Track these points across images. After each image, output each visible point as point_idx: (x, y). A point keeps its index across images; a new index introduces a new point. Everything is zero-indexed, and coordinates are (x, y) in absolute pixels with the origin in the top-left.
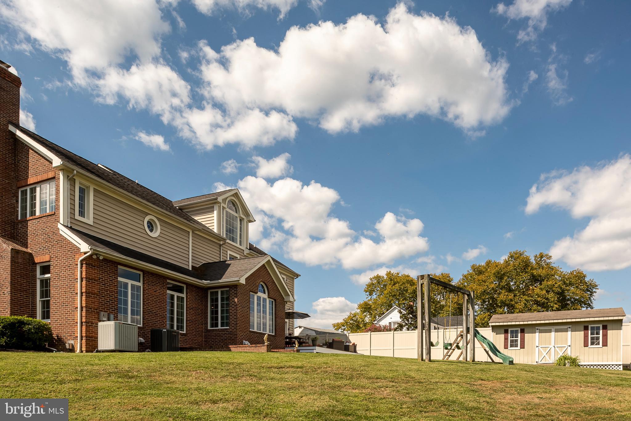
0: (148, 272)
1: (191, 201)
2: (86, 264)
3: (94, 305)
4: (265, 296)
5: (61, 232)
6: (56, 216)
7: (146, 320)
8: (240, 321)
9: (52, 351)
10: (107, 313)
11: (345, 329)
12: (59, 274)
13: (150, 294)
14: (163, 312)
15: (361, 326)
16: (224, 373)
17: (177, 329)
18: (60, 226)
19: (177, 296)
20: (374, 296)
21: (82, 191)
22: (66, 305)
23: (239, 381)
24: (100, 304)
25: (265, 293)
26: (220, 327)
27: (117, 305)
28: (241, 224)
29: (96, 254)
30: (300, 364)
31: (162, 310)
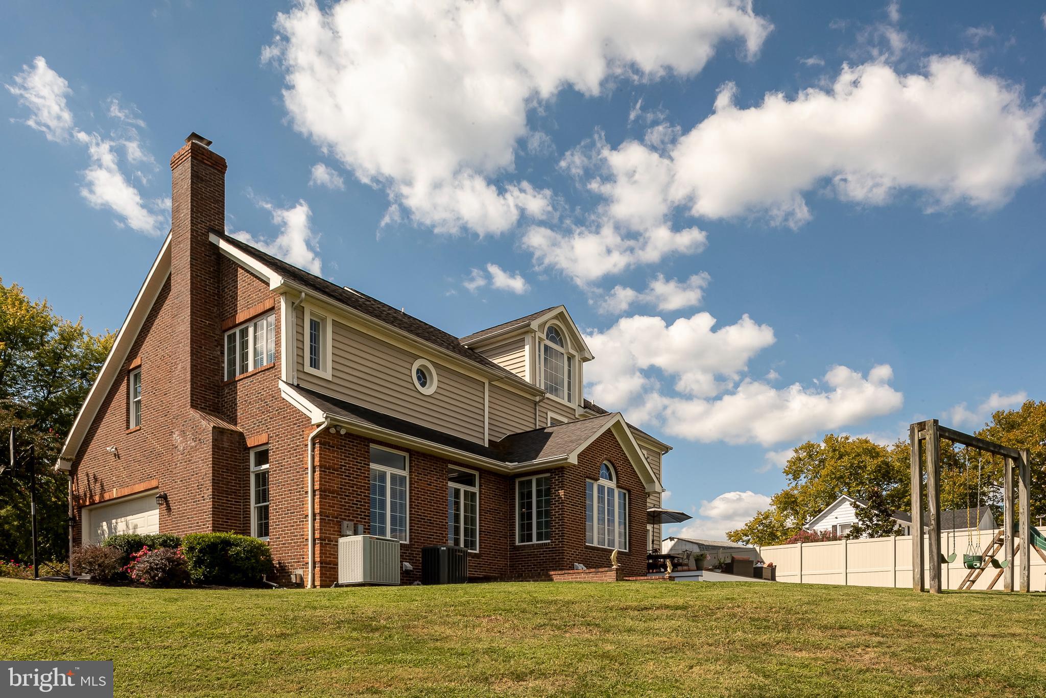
0: (418, 453)
1: (487, 333)
2: (320, 443)
3: (333, 510)
4: (612, 484)
5: (283, 395)
6: (276, 369)
7: (415, 533)
8: (570, 529)
9: (270, 587)
10: (352, 523)
11: (749, 540)
12: (282, 463)
13: (421, 489)
14: (442, 519)
15: (779, 534)
16: (539, 621)
17: (465, 546)
18: (282, 386)
19: (465, 491)
20: (803, 481)
21: (315, 326)
22: (291, 513)
23: (567, 635)
24: (341, 508)
25: (611, 479)
26: (535, 541)
27: (369, 510)
28: (569, 366)
29: (335, 426)
30: (681, 602)
31: (440, 516)
